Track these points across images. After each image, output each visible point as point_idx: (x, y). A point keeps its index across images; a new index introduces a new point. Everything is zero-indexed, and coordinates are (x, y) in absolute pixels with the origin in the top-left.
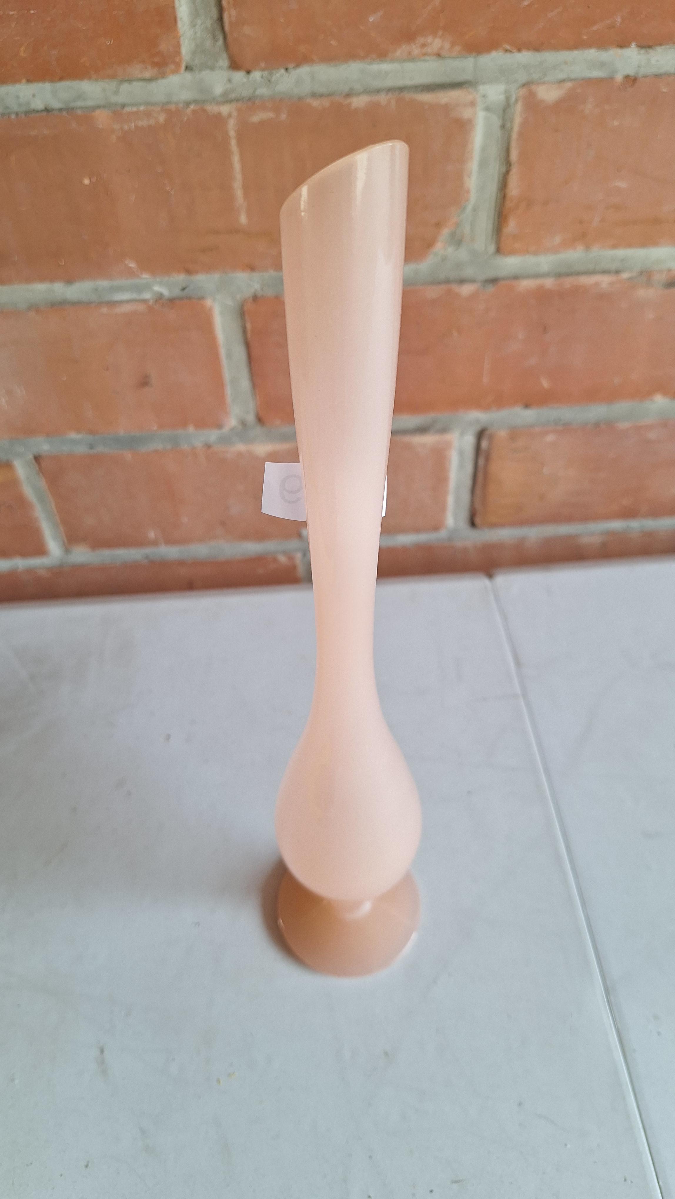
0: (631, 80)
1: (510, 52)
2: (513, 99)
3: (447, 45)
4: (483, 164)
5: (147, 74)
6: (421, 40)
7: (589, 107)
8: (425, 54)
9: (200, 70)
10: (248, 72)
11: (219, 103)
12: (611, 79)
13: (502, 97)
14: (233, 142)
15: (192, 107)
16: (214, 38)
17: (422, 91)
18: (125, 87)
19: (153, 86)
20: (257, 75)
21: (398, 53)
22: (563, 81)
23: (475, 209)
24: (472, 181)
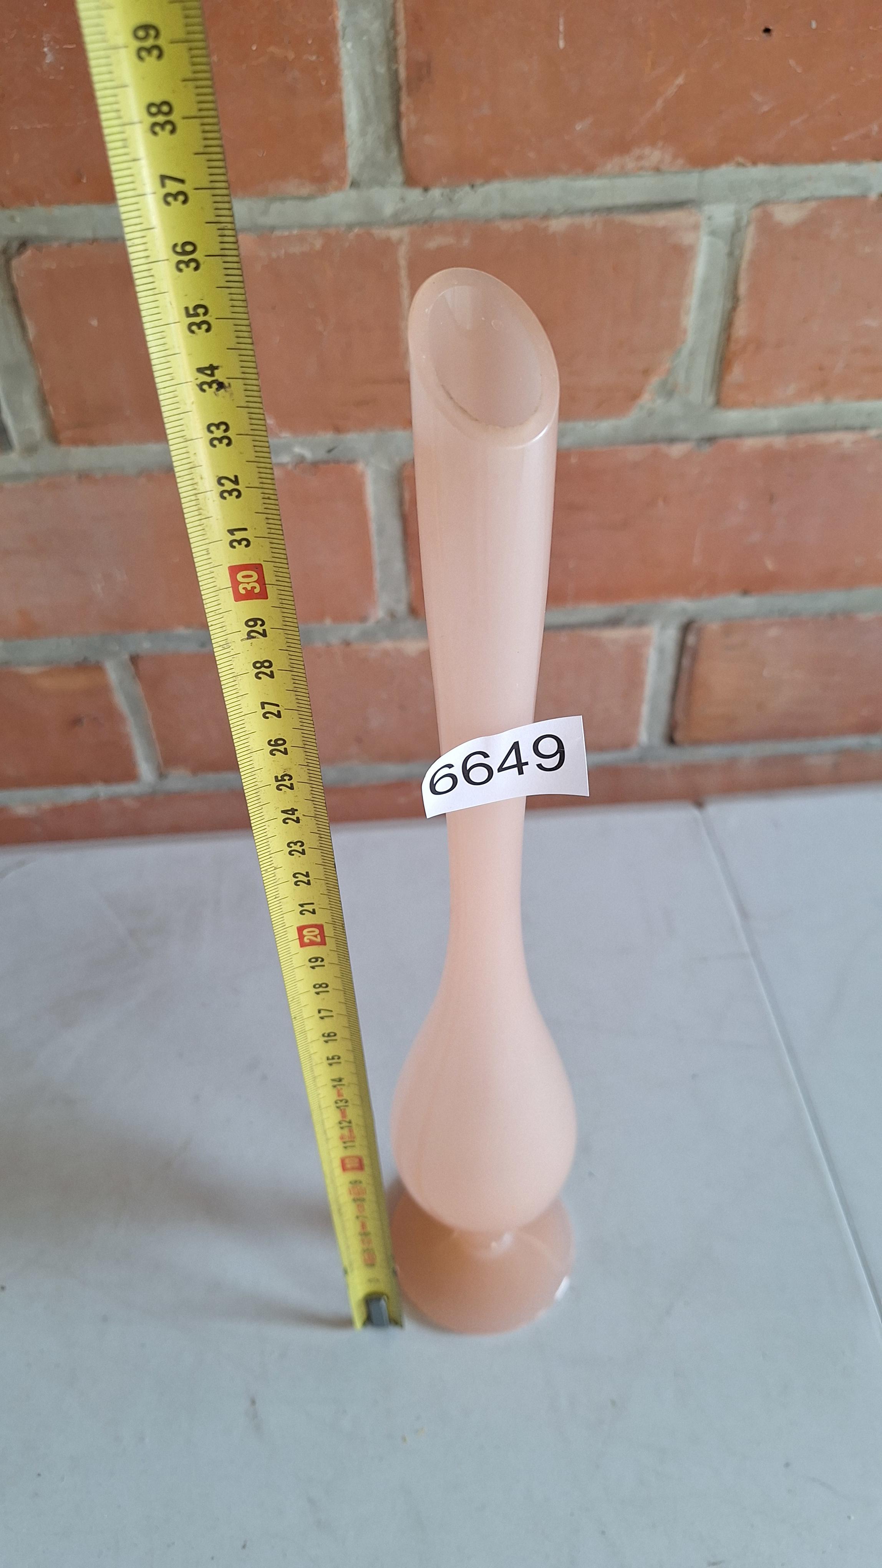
1: (744, 165)
2: (744, 222)
3: (668, 158)
4: (705, 297)
5: (304, 192)
6: (637, 152)
7: (835, 231)
8: (641, 168)
9: (369, 187)
10: (426, 189)
11: (388, 226)
12: (864, 197)
13: (731, 219)
14: (403, 273)
15: (356, 230)
16: (388, 149)
17: (634, 212)
18: (276, 207)
19: (311, 204)
20: (436, 193)
21: (609, 166)
22: (805, 200)
23: (692, 354)
24: (690, 320)
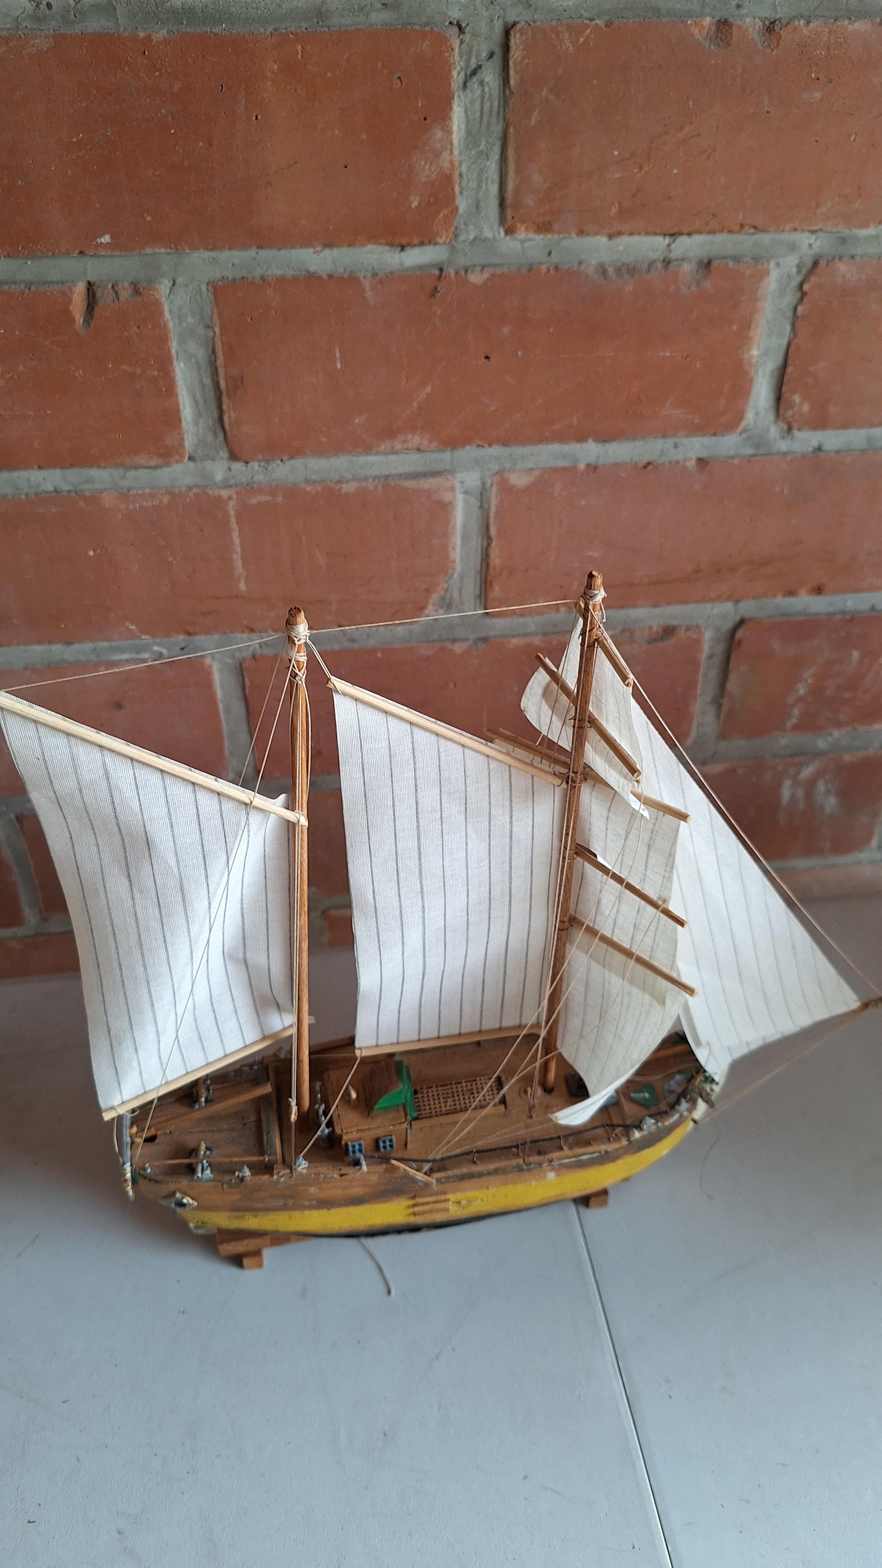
0: (593, 468)
1: (483, 447)
2: (489, 483)
3: (425, 442)
4: (466, 539)
5: (153, 463)
6: (403, 437)
7: (557, 489)
8: (406, 449)
9: (202, 461)
10: (247, 463)
11: (219, 488)
12: (573, 469)
13: (478, 483)
14: (233, 520)
15: (194, 490)
16: (215, 434)
17: (406, 478)
18: (131, 474)
19: (158, 472)
20: (255, 465)
21: (383, 447)
22: (531, 469)
23: (461, 577)
24: (457, 552)
